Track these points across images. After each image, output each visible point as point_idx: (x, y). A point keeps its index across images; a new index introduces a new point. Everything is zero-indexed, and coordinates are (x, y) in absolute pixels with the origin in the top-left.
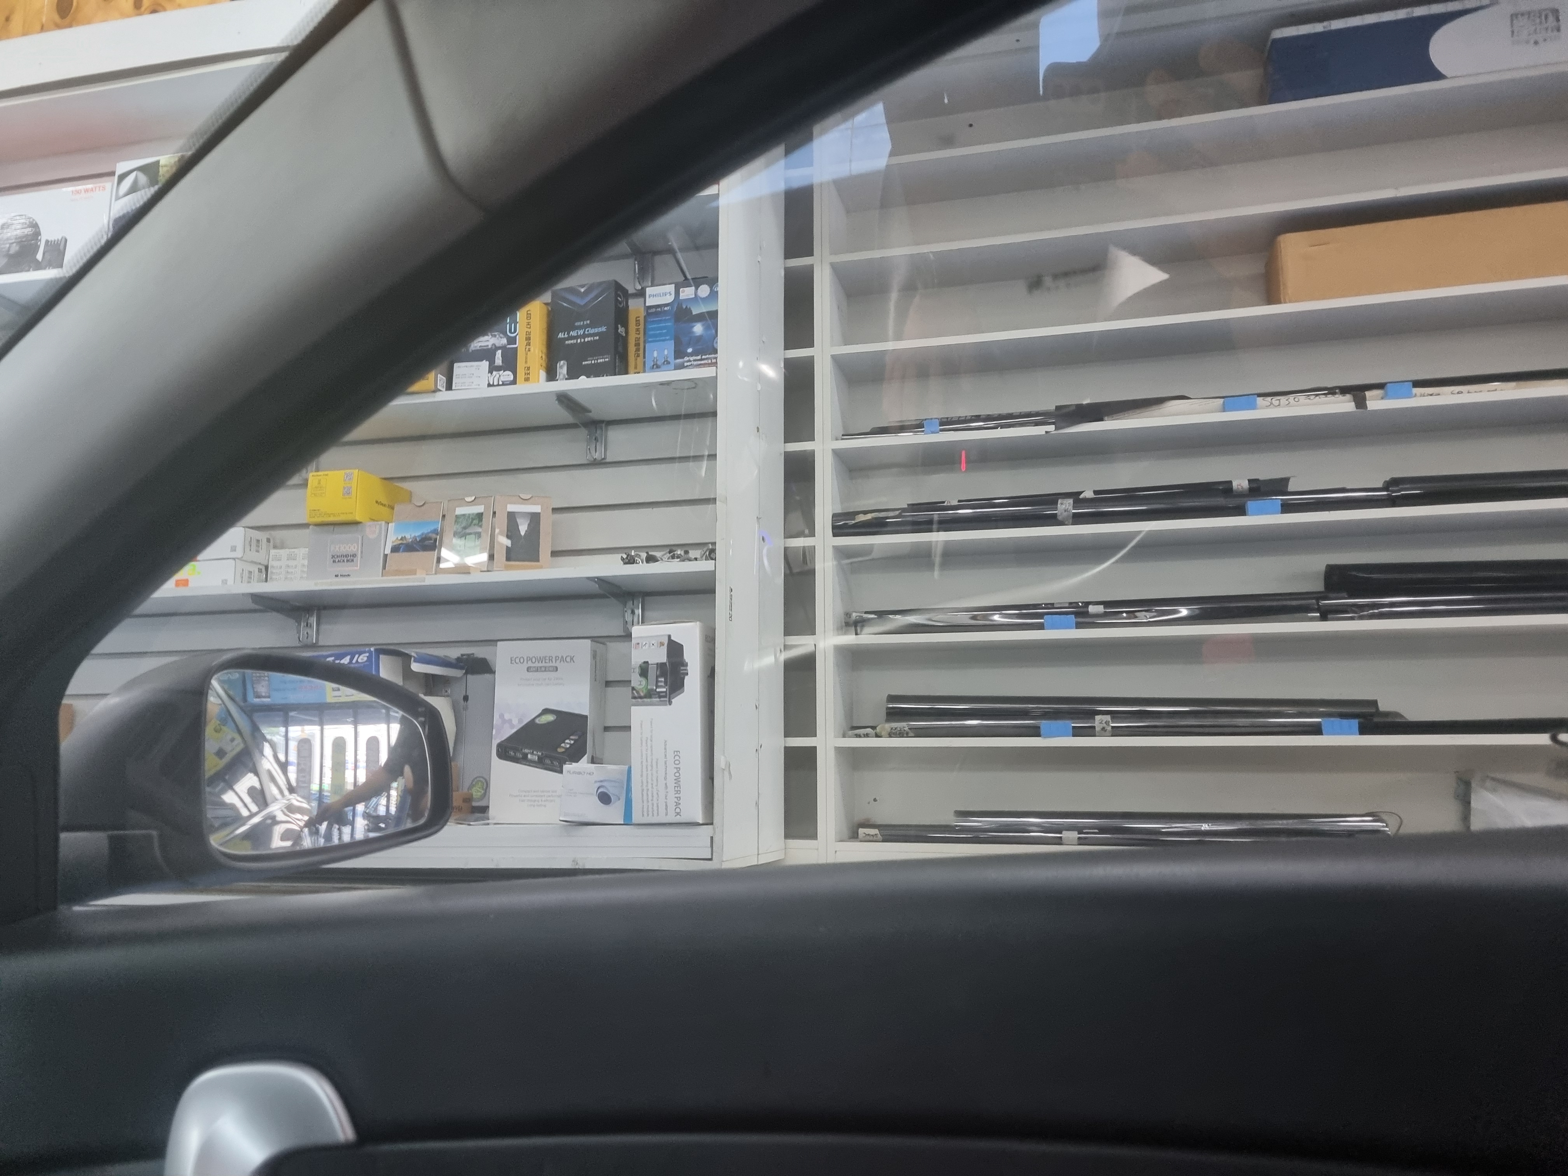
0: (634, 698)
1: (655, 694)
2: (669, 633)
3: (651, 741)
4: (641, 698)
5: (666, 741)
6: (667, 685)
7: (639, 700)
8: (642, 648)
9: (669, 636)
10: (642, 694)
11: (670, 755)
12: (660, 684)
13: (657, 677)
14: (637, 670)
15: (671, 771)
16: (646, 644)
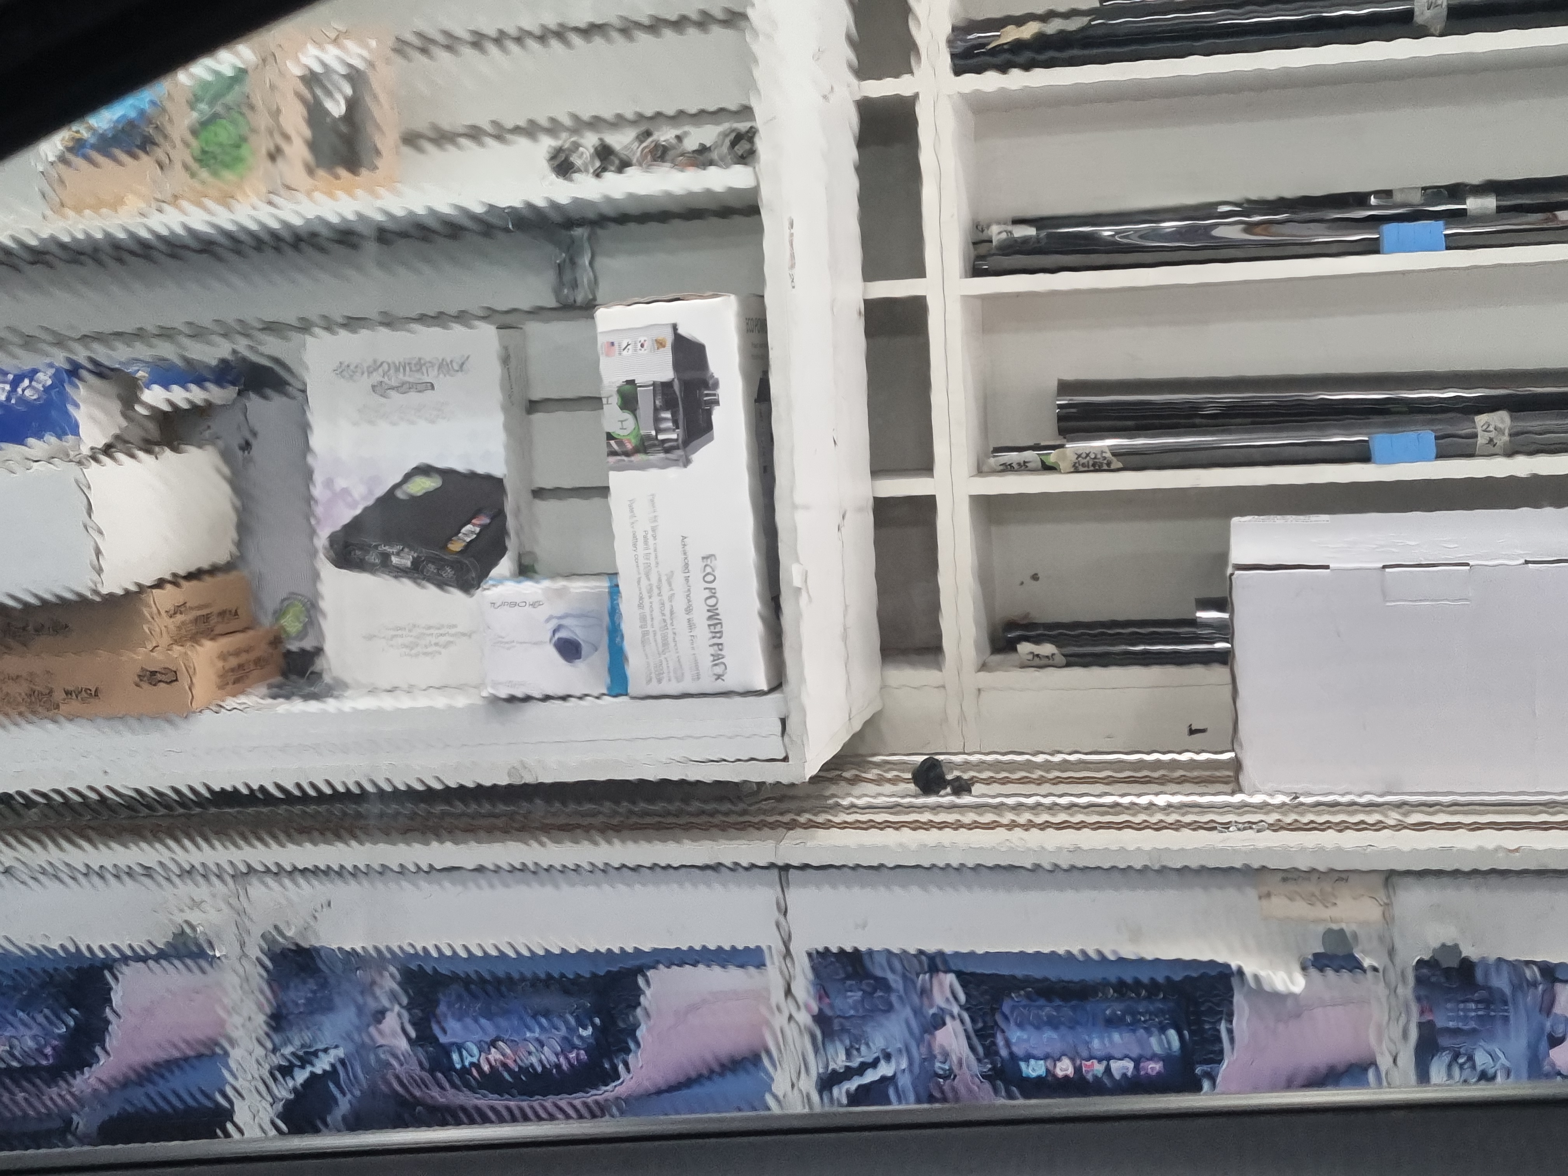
0: (613, 453)
1: (654, 446)
2: (673, 322)
3: (655, 538)
4: (627, 454)
5: (684, 538)
6: (678, 428)
7: (624, 458)
8: (620, 354)
9: (675, 327)
10: (629, 446)
11: (696, 566)
12: (664, 425)
13: (656, 410)
14: (615, 400)
15: (699, 594)
16: (628, 345)
